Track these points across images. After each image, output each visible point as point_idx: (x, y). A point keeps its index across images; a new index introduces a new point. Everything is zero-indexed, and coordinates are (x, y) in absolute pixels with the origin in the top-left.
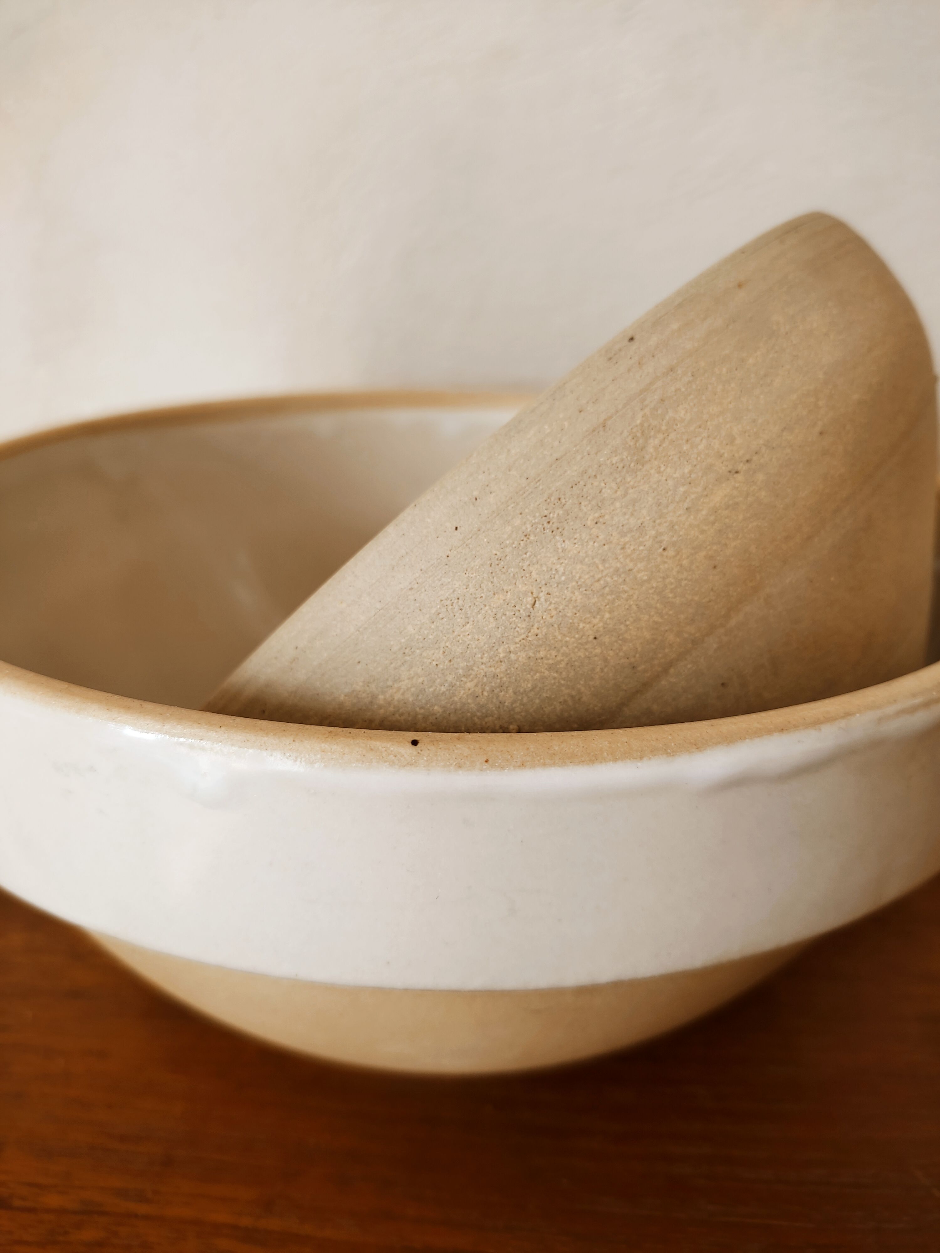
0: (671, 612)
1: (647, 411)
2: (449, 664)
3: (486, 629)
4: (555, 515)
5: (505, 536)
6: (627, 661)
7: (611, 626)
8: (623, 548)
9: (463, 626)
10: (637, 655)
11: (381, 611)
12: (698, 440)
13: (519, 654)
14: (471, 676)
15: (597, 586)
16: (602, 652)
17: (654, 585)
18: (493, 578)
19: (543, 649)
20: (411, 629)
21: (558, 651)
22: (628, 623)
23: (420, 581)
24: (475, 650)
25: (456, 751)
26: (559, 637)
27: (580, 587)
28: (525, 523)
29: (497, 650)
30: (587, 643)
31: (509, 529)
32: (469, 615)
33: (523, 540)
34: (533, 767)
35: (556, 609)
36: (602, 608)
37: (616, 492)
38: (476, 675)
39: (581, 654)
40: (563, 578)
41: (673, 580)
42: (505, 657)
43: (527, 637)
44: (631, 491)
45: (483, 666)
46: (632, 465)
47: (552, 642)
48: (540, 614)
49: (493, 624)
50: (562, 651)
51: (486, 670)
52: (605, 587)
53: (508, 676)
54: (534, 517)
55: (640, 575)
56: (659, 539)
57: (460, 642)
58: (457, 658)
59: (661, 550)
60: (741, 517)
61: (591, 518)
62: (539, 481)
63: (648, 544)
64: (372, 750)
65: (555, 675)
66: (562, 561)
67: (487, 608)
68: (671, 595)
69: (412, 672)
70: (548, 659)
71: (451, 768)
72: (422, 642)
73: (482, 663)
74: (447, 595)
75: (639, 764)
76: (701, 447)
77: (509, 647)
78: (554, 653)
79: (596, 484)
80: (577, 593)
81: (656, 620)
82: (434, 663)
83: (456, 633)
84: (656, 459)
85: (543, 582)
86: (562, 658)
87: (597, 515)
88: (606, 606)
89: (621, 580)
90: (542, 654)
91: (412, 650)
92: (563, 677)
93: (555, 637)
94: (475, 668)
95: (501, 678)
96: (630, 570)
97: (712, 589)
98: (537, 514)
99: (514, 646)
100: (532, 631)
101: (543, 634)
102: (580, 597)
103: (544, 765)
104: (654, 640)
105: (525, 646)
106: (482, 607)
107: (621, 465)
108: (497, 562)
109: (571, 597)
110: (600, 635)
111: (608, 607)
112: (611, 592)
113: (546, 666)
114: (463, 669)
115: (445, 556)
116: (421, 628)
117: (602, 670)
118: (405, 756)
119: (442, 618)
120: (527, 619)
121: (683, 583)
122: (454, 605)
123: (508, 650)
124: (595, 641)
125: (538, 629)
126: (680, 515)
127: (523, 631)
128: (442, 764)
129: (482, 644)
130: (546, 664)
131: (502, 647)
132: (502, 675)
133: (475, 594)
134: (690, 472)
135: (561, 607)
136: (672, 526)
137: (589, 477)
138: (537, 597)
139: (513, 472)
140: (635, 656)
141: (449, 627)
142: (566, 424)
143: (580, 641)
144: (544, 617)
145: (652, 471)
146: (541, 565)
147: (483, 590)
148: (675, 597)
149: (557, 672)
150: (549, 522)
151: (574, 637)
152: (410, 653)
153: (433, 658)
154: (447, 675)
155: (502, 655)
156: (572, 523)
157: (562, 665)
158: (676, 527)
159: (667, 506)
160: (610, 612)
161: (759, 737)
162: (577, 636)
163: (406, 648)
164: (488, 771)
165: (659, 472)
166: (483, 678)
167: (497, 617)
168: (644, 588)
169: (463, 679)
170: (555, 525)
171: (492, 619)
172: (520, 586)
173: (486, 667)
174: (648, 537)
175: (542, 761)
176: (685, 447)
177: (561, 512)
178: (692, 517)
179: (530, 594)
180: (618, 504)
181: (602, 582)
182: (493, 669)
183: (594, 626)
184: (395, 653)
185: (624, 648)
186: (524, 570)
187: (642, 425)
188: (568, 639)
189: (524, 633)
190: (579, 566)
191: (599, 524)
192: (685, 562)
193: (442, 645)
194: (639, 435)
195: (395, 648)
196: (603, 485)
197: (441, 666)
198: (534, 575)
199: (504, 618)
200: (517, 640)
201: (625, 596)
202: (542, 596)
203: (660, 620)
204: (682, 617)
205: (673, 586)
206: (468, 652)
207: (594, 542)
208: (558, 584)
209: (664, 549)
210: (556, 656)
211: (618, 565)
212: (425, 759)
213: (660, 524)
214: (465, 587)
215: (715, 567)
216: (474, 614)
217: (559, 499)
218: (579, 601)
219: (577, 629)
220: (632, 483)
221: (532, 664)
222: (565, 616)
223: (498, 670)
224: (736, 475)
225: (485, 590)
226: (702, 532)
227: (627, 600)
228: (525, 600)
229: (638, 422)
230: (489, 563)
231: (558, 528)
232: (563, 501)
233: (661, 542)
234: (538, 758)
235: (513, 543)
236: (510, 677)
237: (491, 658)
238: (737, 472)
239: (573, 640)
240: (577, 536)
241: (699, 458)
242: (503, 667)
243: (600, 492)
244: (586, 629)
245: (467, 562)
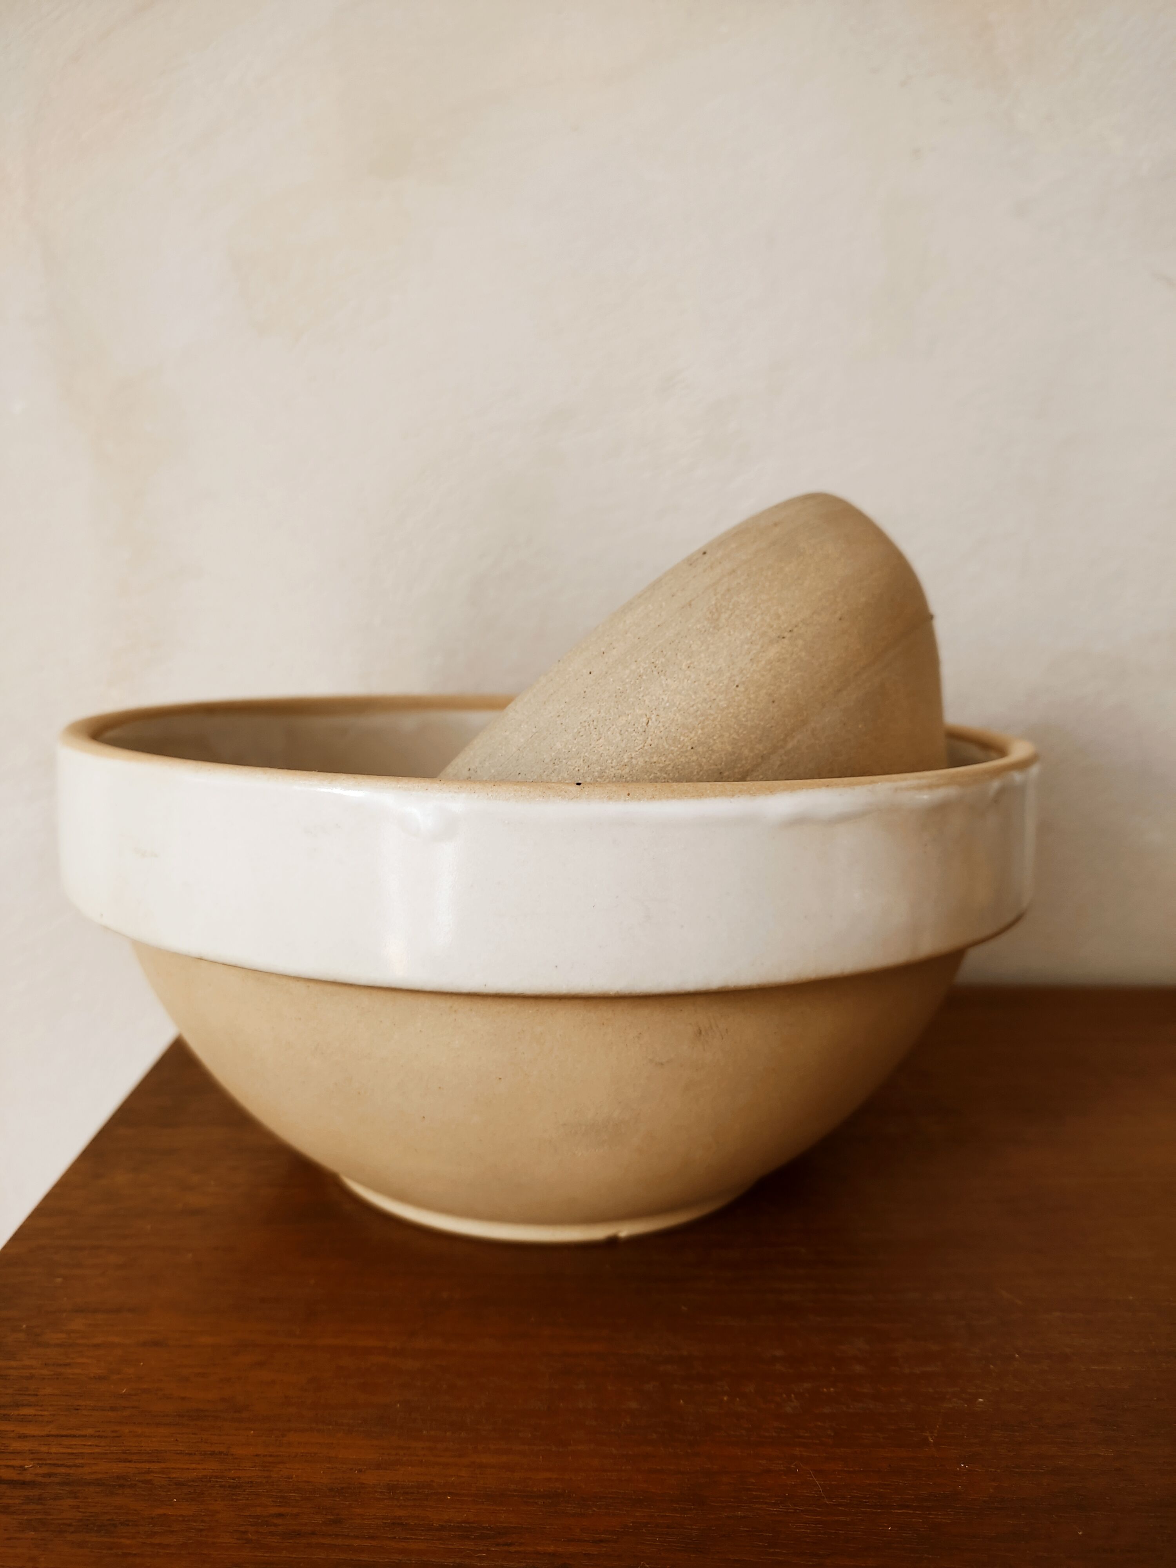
0: (745, 732)
1: (719, 596)
2: (588, 769)
3: (614, 741)
4: (660, 662)
5: (626, 676)
6: (715, 767)
7: (703, 739)
8: (708, 684)
9: (598, 740)
10: (723, 764)
11: (537, 734)
12: (755, 616)
13: (638, 759)
14: (604, 777)
15: (692, 710)
16: (697, 759)
17: (732, 711)
18: (618, 705)
19: (655, 755)
20: (558, 745)
21: (667, 757)
22: (715, 738)
23: (565, 710)
24: (606, 758)
25: (607, 788)
26: (667, 747)
27: (680, 710)
28: (639, 668)
29: (622, 756)
30: (687, 751)
31: (627, 672)
32: (601, 732)
33: (638, 679)
34: (660, 799)
35: (663, 726)
36: (696, 726)
37: (701, 647)
38: (608, 776)
39: (683, 760)
40: (668, 704)
41: (744, 709)
42: (628, 762)
43: (644, 746)
44: (711, 647)
45: (613, 769)
46: (711, 629)
47: (662, 750)
48: (652, 730)
49: (619, 738)
50: (669, 757)
51: (614, 772)
52: (697, 711)
53: (631, 776)
54: (645, 663)
55: (721, 703)
56: (733, 679)
57: (596, 751)
58: (594, 764)
59: (735, 686)
60: (789, 669)
61: (684, 664)
62: (647, 640)
63: (726, 682)
64: (549, 788)
65: (665, 775)
66: (666, 693)
67: (614, 726)
68: (744, 719)
69: (560, 777)
70: (659, 763)
71: (605, 799)
72: (567, 754)
73: (612, 767)
74: (585, 718)
75: (732, 800)
76: (758, 620)
77: (631, 755)
78: (663, 759)
79: (687, 641)
80: (678, 715)
81: (735, 737)
82: (577, 769)
83: (592, 746)
84: (727, 626)
85: (654, 708)
86: (669, 763)
87: (689, 662)
88: (699, 724)
89: (708, 706)
90: (655, 759)
91: (560, 760)
92: (671, 777)
93: (664, 747)
94: (607, 771)
95: (626, 778)
96: (714, 699)
97: (773, 718)
98: (647, 661)
99: (635, 753)
100: (647, 742)
101: (655, 743)
102: (680, 718)
103: (668, 797)
104: (734, 753)
105: (642, 753)
106: (611, 726)
107: (703, 630)
108: (620, 694)
109: (674, 718)
110: (696, 746)
111: (700, 725)
112: (702, 715)
113: (658, 769)
114: (597, 772)
115: (583, 692)
116: (566, 744)
117: (698, 773)
118: (573, 792)
119: (582, 736)
120: (643, 733)
121: (752, 711)
122: (590, 726)
123: (630, 756)
124: (692, 750)
125: (651, 740)
126: (746, 664)
127: (640, 742)
128: (598, 797)
129: (611, 752)
130: (659, 767)
131: (626, 754)
132: (627, 776)
133: (605, 717)
134: (752, 636)
135: (667, 725)
136: (741, 671)
137: (682, 637)
138: (650, 718)
139: (629, 635)
140: (721, 764)
141: (586, 741)
142: (664, 604)
143: (682, 750)
144: (655, 732)
145: (725, 634)
146: (652, 696)
147: (611, 714)
148: (747, 721)
149: (666, 773)
150: (655, 667)
151: (677, 747)
152: (559, 763)
153: (576, 765)
154: (586, 777)
155: (626, 761)
156: (671, 667)
157: (670, 768)
158: (744, 672)
159: (737, 657)
160: (702, 729)
161: (812, 788)
162: (679, 746)
163: (555, 760)
164: (630, 802)
165: (730, 635)
166: (613, 779)
167: (622, 732)
168: (724, 713)
169: (598, 780)
170: (660, 669)
171: (618, 735)
172: (637, 711)
173: (615, 770)
174: (725, 677)
175: (666, 795)
176: (747, 620)
177: (663, 660)
178: (755, 665)
179: (645, 716)
180: (703, 655)
181: (695, 707)
182: (620, 771)
183: (691, 739)
184: (547, 764)
185: (714, 757)
186: (640, 699)
187: (716, 604)
188: (673, 748)
189: (641, 744)
190: (678, 696)
191: (690, 668)
192: (752, 696)
193: (582, 755)
194: (714, 610)
195: (547, 761)
196: (691, 642)
197: (582, 771)
198: (647, 702)
199: (627, 733)
200: (637, 749)
201: (712, 718)
202: (654, 717)
203: (737, 738)
204: (753, 736)
205: (745, 713)
206: (602, 759)
207: (688, 680)
208: (664, 708)
209: (737, 686)
210: (665, 761)
211: (706, 696)
212: (587, 793)
213: (733, 669)
214: (598, 713)
215: (773, 702)
216: (605, 731)
217: (662, 651)
218: (679, 721)
219: (679, 740)
220: (711, 641)
221: (648, 767)
222: (670, 731)
223: (624, 772)
224: (783, 640)
225: (612, 714)
226: (763, 676)
227: (713, 721)
228: (641, 720)
229: (713, 603)
230: (614, 695)
231: (662, 671)
232: (665, 653)
233: (734, 681)
234: (663, 793)
235: (631, 681)
236: (632, 777)
237: (618, 763)
238: (784, 638)
239: (676, 749)
240: (676, 676)
241: (756, 627)
242: (627, 770)
243: (690, 647)
244: (685, 740)
245: (599, 695)
